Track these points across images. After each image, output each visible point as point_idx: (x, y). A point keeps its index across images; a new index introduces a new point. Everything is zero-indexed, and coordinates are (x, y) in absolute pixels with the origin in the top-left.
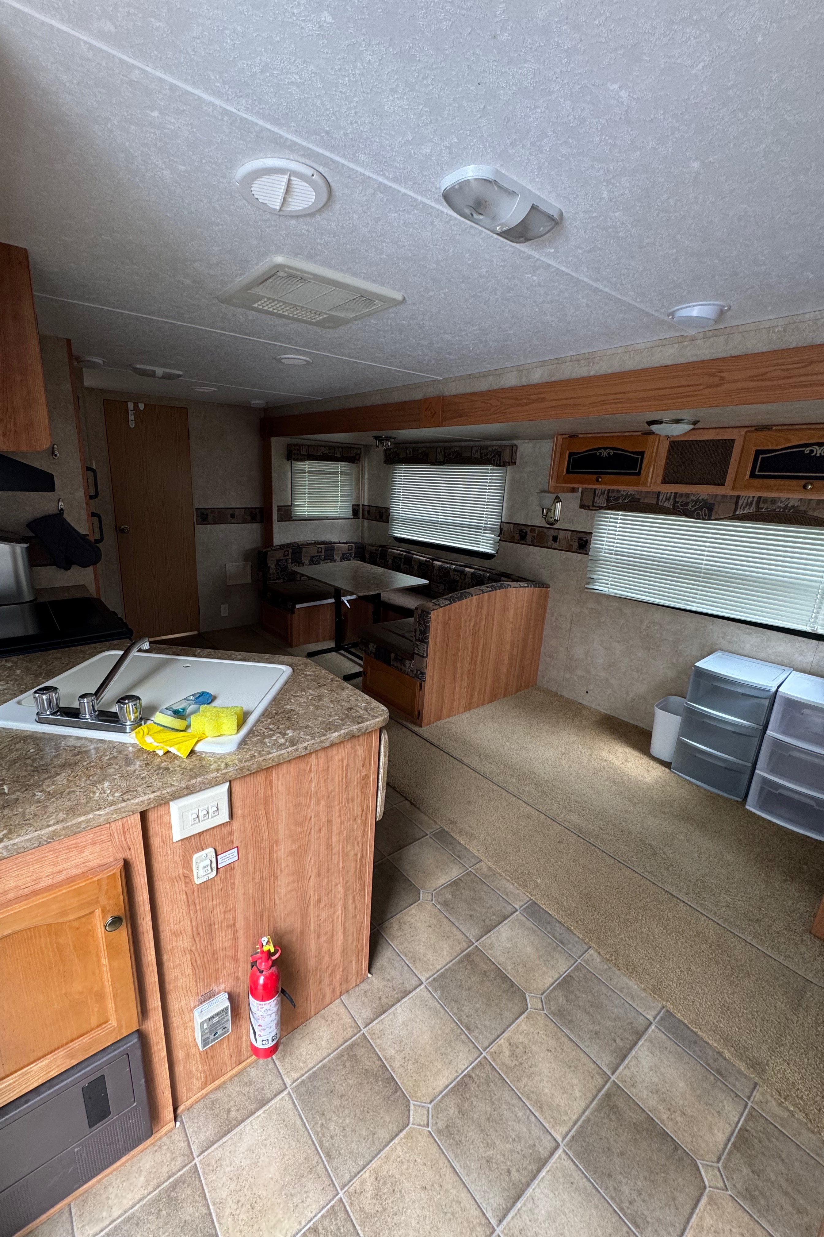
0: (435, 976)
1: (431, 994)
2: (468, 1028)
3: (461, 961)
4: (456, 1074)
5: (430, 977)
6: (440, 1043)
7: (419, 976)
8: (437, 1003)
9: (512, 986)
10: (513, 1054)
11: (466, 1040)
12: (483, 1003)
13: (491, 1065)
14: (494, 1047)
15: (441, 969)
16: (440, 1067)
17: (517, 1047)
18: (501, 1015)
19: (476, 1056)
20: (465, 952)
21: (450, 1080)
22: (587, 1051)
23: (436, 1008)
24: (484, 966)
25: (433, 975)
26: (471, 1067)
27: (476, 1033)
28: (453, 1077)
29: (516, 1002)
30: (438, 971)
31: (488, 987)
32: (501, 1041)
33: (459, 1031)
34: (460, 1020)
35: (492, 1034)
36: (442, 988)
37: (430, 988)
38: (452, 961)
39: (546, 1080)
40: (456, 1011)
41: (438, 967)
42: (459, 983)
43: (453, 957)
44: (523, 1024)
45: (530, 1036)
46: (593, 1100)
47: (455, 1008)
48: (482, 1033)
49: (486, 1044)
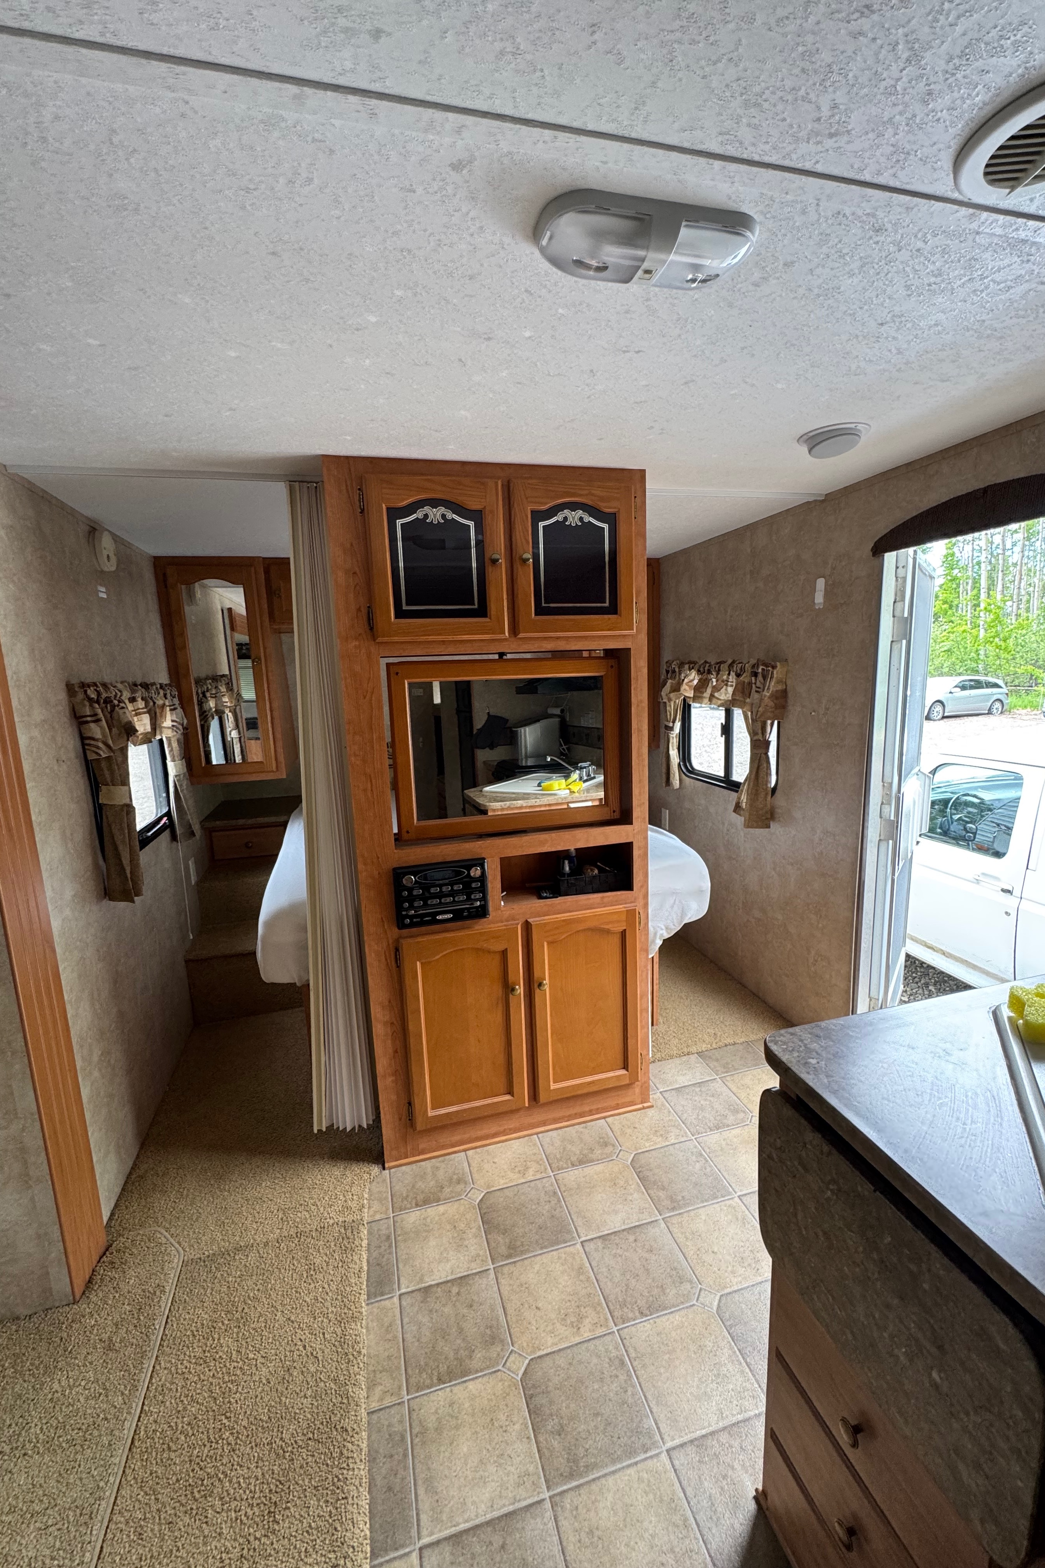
0: (643, 1456)
1: (658, 1428)
2: (622, 1363)
3: (589, 1468)
4: (657, 1320)
5: (651, 1457)
6: (666, 1357)
7: (669, 1466)
8: (654, 1410)
9: (531, 1396)
10: (581, 1318)
11: (631, 1350)
12: (586, 1387)
13: (612, 1317)
14: (600, 1331)
15: (629, 1466)
16: (674, 1334)
17: (572, 1323)
18: (570, 1364)
19: (626, 1330)
20: (575, 1484)
21: (666, 1317)
22: (497, 1295)
23: (658, 1404)
24: (555, 1444)
25: (646, 1459)
26: (637, 1321)
27: (614, 1353)
28: (661, 1319)
29: (540, 1373)
30: (636, 1463)
31: (568, 1407)
32: (587, 1335)
33: (635, 1364)
34: (630, 1376)
35: (596, 1346)
36: (637, 1432)
37: (658, 1437)
38: (605, 1476)
39: (561, 1286)
40: (630, 1390)
41: (631, 1471)
42: (609, 1429)
43: (598, 1483)
44: (549, 1344)
45: (550, 1328)
46: (526, 1258)
47: (629, 1393)
48: (607, 1351)
49: (608, 1338)
